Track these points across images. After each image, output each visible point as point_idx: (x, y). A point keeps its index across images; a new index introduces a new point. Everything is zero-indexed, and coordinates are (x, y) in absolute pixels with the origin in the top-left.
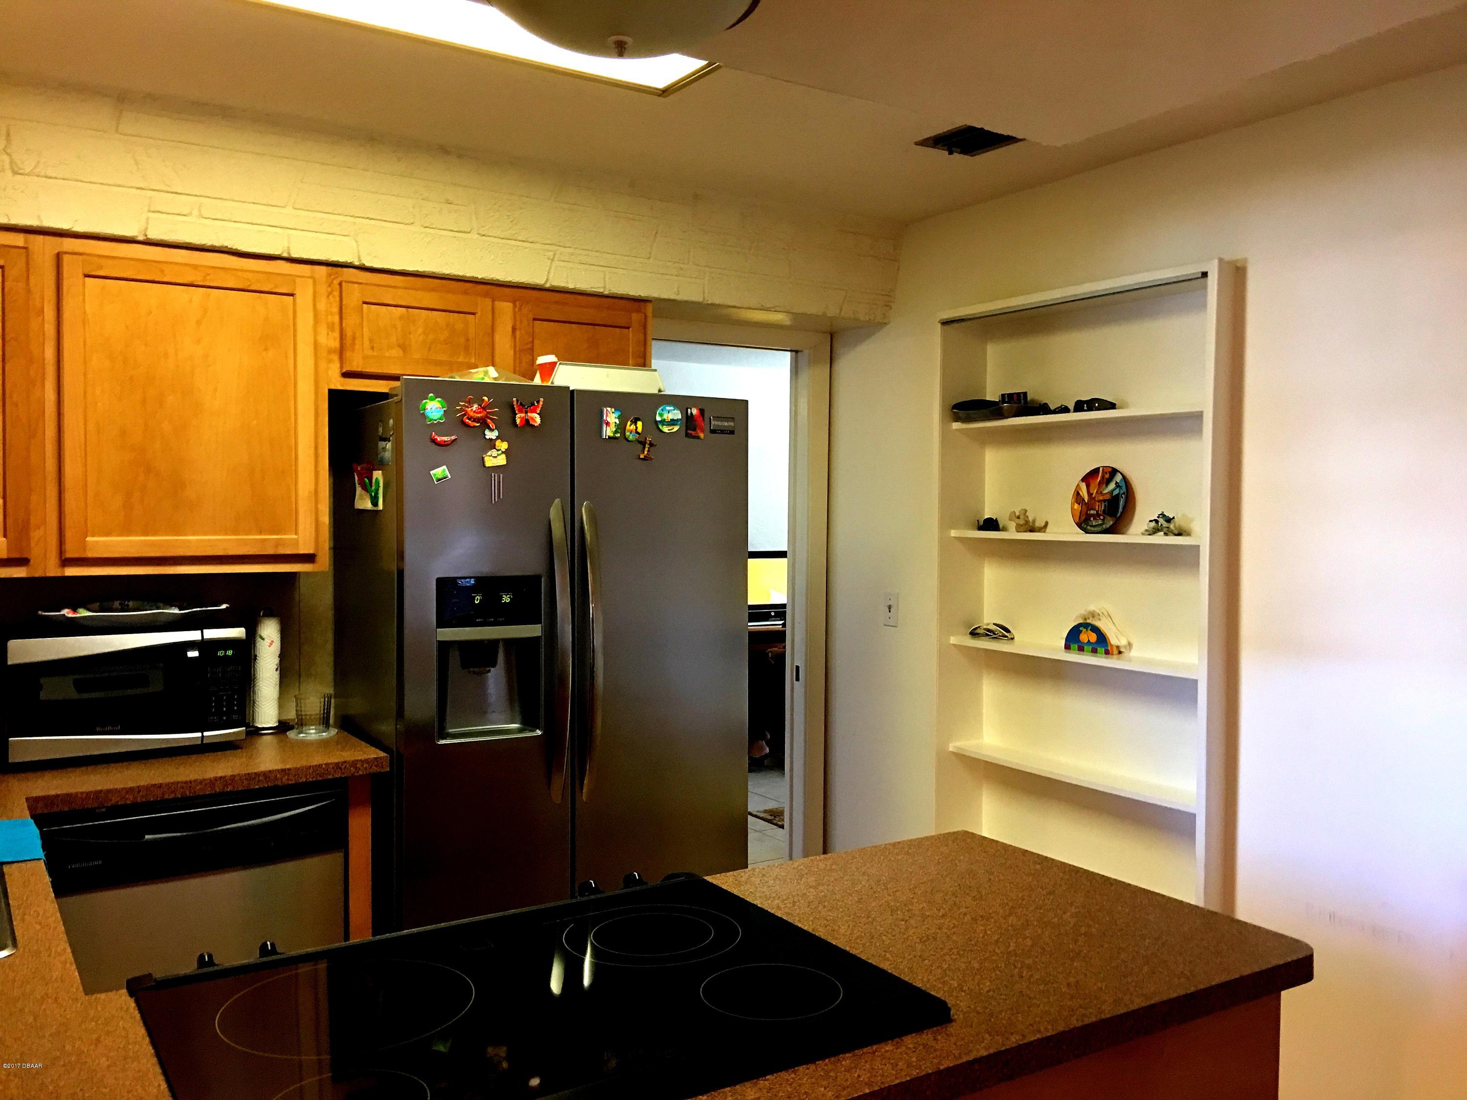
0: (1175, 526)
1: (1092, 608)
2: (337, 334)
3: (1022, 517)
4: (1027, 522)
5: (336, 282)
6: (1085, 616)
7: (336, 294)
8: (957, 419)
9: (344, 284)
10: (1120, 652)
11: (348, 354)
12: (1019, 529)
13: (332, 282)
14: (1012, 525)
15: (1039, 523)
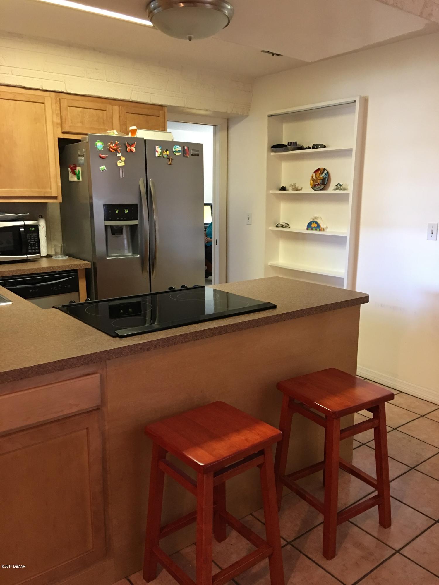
0: (343, 188)
1: (316, 216)
2: (59, 118)
3: (294, 186)
4: (295, 187)
5: (58, 99)
6: (313, 218)
7: (58, 103)
8: (273, 151)
9: (61, 99)
10: (324, 230)
11: (64, 125)
12: (293, 190)
13: (57, 98)
14: (291, 189)
15: (299, 188)
